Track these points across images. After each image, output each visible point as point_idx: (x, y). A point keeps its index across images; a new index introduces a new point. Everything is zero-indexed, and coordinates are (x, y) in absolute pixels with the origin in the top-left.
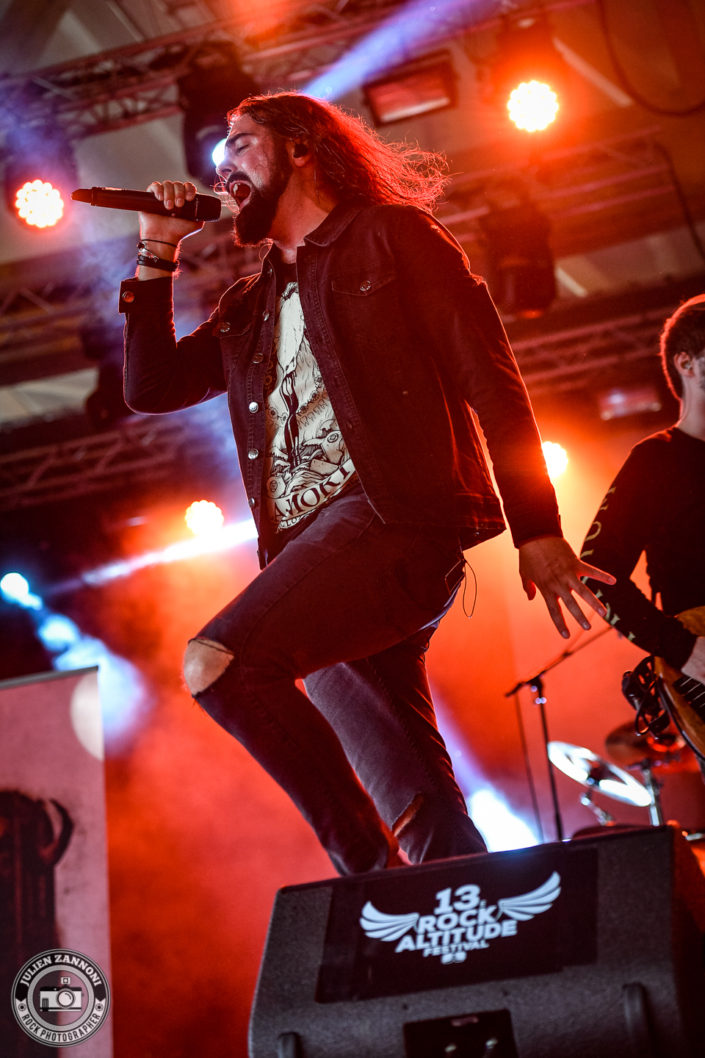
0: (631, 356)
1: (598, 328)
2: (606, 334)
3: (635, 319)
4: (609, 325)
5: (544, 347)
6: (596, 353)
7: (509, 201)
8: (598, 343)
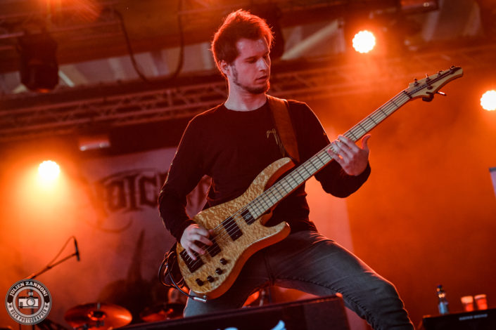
0: (97, 119)
1: (81, 103)
2: (84, 106)
3: (101, 100)
4: (86, 102)
5: (51, 110)
6: (79, 116)
7: (35, 31)
8: (79, 111)
